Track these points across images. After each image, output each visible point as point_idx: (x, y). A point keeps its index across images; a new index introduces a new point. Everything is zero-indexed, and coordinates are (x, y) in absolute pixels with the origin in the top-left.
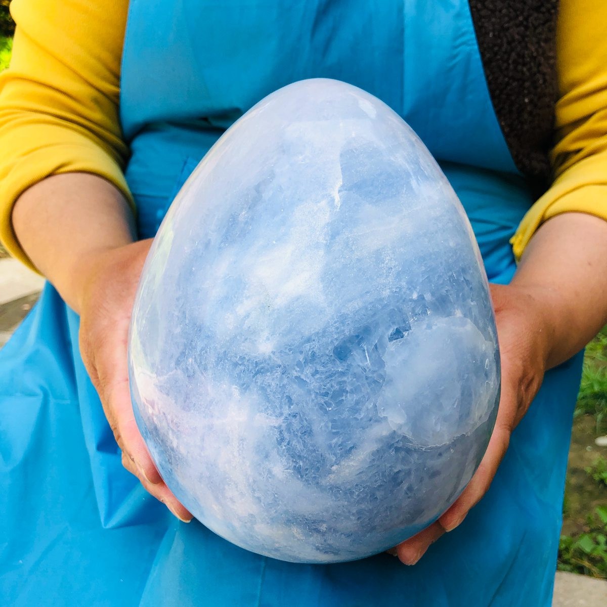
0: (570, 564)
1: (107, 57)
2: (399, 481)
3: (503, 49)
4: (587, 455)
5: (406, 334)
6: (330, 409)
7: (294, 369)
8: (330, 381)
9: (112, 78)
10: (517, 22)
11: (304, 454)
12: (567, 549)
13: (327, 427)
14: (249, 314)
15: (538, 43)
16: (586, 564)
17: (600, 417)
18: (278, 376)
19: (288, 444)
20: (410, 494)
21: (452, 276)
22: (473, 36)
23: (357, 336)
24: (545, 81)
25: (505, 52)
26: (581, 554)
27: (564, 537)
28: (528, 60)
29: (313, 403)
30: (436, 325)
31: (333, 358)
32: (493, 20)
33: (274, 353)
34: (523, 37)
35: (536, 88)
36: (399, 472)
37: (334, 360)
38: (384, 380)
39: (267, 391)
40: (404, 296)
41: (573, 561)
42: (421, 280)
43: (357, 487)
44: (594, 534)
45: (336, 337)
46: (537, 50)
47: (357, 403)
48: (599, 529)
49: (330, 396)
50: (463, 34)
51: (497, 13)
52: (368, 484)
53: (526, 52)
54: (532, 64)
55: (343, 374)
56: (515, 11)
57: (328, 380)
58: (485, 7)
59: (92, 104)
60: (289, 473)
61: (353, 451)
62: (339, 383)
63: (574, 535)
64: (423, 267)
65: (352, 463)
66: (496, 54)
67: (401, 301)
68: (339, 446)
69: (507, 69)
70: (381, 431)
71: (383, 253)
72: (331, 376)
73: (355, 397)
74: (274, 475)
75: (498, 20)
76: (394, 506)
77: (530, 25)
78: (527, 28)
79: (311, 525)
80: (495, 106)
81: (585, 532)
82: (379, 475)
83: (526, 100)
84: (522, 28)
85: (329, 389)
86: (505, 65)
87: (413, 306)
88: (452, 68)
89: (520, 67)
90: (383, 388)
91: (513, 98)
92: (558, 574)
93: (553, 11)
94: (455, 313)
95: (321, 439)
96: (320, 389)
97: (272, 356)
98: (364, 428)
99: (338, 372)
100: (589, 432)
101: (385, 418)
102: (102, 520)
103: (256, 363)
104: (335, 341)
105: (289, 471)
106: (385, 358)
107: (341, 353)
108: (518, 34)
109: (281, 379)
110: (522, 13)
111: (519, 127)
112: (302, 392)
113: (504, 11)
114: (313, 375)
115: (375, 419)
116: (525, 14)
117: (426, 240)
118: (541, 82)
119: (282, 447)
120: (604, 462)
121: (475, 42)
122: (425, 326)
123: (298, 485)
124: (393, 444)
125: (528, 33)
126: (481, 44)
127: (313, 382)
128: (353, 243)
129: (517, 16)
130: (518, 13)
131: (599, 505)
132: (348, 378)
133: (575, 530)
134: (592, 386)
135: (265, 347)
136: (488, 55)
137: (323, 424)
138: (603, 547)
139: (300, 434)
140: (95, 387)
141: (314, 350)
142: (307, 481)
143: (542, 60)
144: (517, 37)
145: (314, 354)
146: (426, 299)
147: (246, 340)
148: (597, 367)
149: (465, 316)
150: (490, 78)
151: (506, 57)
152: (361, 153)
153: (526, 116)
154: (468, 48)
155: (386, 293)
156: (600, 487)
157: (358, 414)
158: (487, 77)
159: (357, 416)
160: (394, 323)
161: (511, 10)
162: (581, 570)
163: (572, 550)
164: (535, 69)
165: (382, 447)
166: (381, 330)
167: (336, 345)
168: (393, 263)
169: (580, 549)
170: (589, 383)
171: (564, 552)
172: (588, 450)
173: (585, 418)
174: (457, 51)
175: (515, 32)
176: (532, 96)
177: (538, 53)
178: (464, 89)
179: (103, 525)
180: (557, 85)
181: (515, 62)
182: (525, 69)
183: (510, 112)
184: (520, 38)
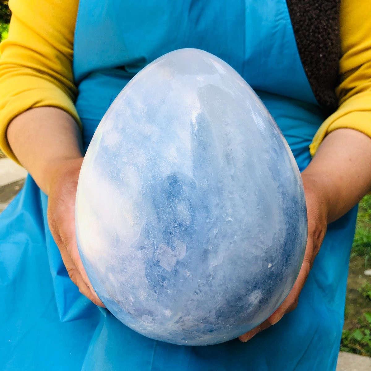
0: (348, 347)
1: (65, 31)
3: (306, 23)
4: (359, 281)
9: (68, 44)
10: (315, 7)
12: (346, 338)
15: (328, 20)
16: (358, 347)
17: (367, 257)
22: (288, 14)
24: (332, 44)
25: (307, 25)
26: (355, 341)
27: (344, 331)
28: (322, 30)
32: (300, 5)
34: (319, 16)
35: (326, 48)
41: (350, 345)
44: (363, 329)
46: (327, 25)
48: (366, 326)
50: (281, 13)
51: (302, 1)
53: (320, 26)
54: (324, 33)
59: (56, 60)
63: (350, 330)
66: (301, 26)
69: (309, 35)
75: (303, 6)
77: (323, 9)
78: (321, 11)
80: (302, 59)
81: (357, 328)
83: (321, 55)
84: (317, 11)
86: (308, 33)
88: (275, 33)
89: (316, 35)
91: (313, 54)
92: (340, 354)
100: (361, 266)
102: (61, 317)
108: (315, 14)
110: (317, 2)
111: (317, 72)
116: (320, 2)
118: (330, 44)
120: (369, 285)
121: (289, 18)
125: (322, 14)
126: (292, 20)
129: (315, 4)
130: (315, 2)
131: (366, 311)
133: (351, 326)
134: (362, 239)
136: (297, 27)
138: (368, 337)
140: (58, 245)
143: (330, 30)
144: (314, 16)
148: (366, 227)
150: (298, 41)
151: (308, 28)
153: (321, 66)
154: (284, 22)
156: (367, 301)
158: (296, 40)
162: (354, 351)
163: (349, 339)
164: (326, 36)
169: (354, 338)
170: (361, 237)
171: (344, 340)
172: (360, 278)
173: (358, 258)
174: (277, 23)
175: (314, 13)
176: (324, 53)
177: (328, 26)
178: (282, 46)
179: (61, 320)
180: (340, 47)
181: (314, 32)
182: (320, 36)
183: (311, 62)
184: (316, 17)
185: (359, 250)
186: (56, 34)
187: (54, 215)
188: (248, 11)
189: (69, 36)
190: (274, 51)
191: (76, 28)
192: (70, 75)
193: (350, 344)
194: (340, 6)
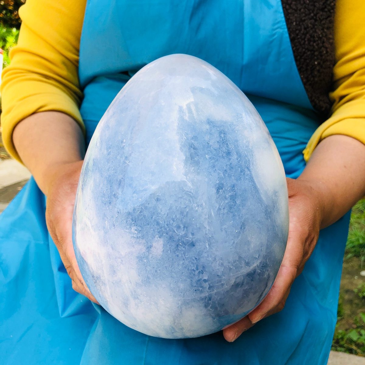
0: (344, 347)
1: (72, 38)
3: (302, 32)
4: (355, 282)
9: (74, 51)
10: (310, 17)
12: (342, 338)
15: (323, 29)
16: (354, 347)
17: (363, 258)
22: (285, 23)
24: (327, 52)
25: (303, 34)
26: (351, 341)
27: (340, 331)
28: (317, 39)
32: (296, 15)
34: (314, 25)
35: (321, 56)
41: (346, 345)
44: (359, 330)
46: (322, 33)
48: (362, 327)
50: (278, 23)
51: (298, 11)
53: (315, 34)
54: (319, 42)
56: (309, 10)
58: (291, 8)
59: (62, 66)
63: (346, 330)
66: (297, 35)
69: (304, 44)
75: (299, 15)
77: (318, 19)
78: (316, 20)
80: (297, 66)
81: (353, 328)
83: (316, 63)
84: (313, 21)
86: (303, 41)
88: (272, 42)
89: (312, 43)
91: (308, 61)
93: (332, 11)
100: (357, 268)
102: (60, 312)
108: (310, 23)
110: (313, 12)
111: (312, 79)
113: (302, 10)
116: (315, 12)
118: (324, 52)
121: (285, 27)
125: (317, 23)
126: (289, 29)
129: (310, 14)
130: (311, 11)
131: (362, 312)
133: (347, 327)
134: (358, 240)
136: (292, 36)
138: (364, 337)
143: (325, 39)
144: (310, 25)
148: (362, 228)
150: (294, 49)
151: (303, 37)
153: (316, 73)
154: (281, 31)
156: (363, 301)
158: (293, 48)
161: (306, 10)
162: (351, 351)
163: (345, 339)
164: (321, 45)
169: (350, 338)
170: (357, 238)
171: (340, 340)
172: (356, 279)
173: (354, 259)
174: (274, 32)
175: (309, 23)
176: (319, 61)
177: (323, 35)
178: (279, 54)
179: (60, 315)
180: (334, 55)
181: (309, 40)
182: (315, 44)
183: (307, 70)
184: (312, 26)
185: (355, 251)
186: (63, 41)
187: (51, 215)
188: (246, 21)
189: (75, 43)
190: (271, 59)
191: (82, 35)
192: (76, 81)
193: (346, 344)
194: (334, 16)
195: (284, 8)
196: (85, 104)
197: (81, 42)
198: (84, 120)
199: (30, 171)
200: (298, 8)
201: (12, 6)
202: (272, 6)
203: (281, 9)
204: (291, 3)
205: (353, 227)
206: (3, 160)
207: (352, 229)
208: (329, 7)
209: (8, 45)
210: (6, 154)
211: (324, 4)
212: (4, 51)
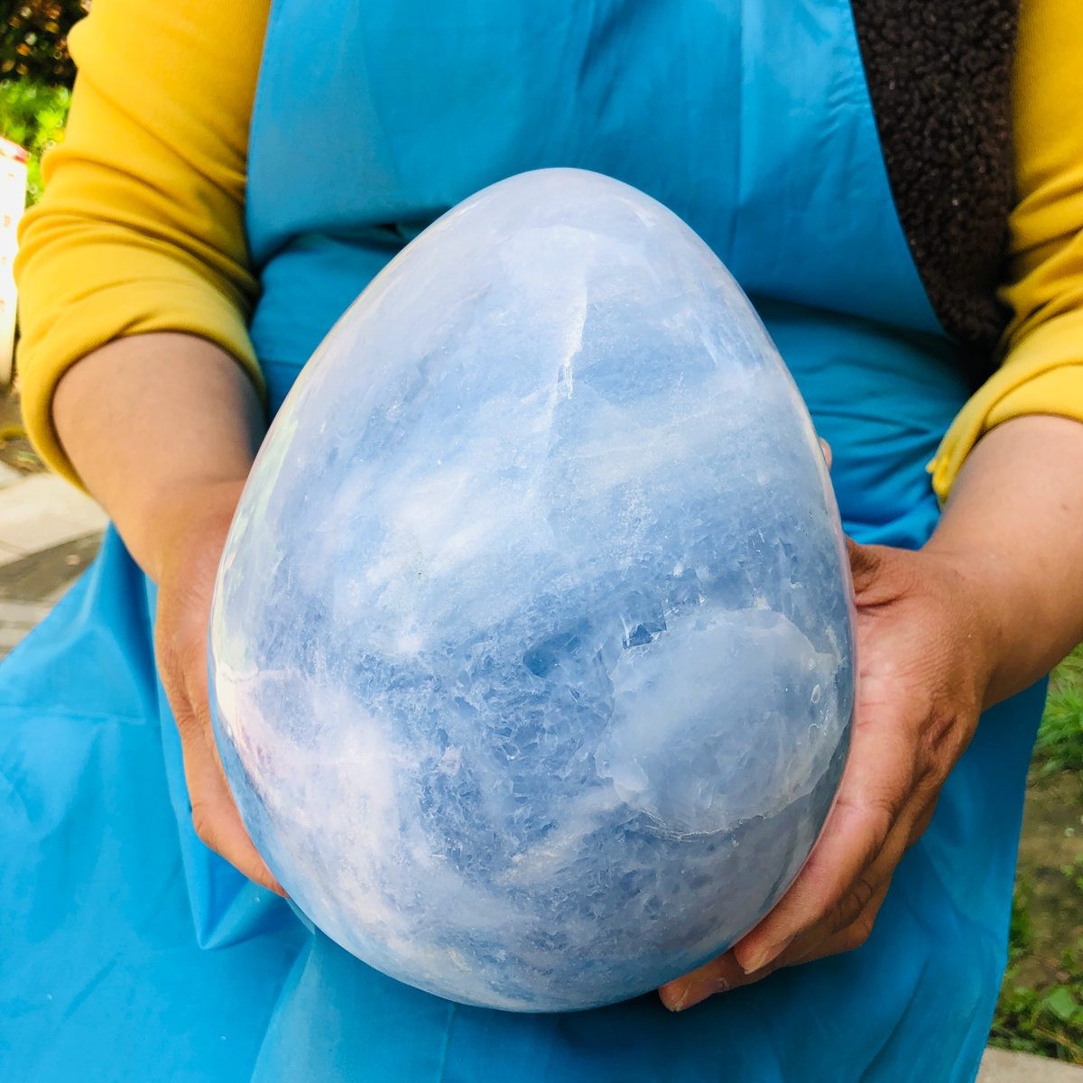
0: (1032, 1038)
1: (225, 122)
2: (634, 888)
3: (914, 111)
4: (1065, 845)
5: (655, 636)
6: (513, 758)
7: (455, 685)
8: (515, 709)
9: (233, 159)
10: (940, 65)
11: (465, 830)
12: (1027, 1012)
13: (505, 786)
14: (387, 584)
15: (977, 101)
16: (1061, 1038)
18: (428, 695)
19: (439, 811)
20: (654, 913)
21: (756, 537)
22: (863, 86)
23: (568, 635)
24: (990, 169)
25: (918, 117)
26: (1052, 1021)
27: (1021, 991)
28: (959, 130)
29: (484, 746)
30: (715, 623)
31: (521, 671)
32: (897, 60)
33: (422, 654)
34: (950, 91)
35: (972, 181)
36: (634, 873)
37: (524, 674)
38: (610, 716)
39: (407, 718)
40: (658, 570)
41: (1037, 1033)
42: (692, 543)
43: (556, 894)
44: (1077, 986)
45: (530, 634)
46: (974, 114)
47: (560, 750)
49: (513, 736)
50: (845, 84)
51: (904, 49)
52: (577, 890)
53: (955, 118)
54: (966, 139)
55: (539, 699)
56: (936, 44)
57: (512, 709)
58: (882, 37)
59: (196, 204)
60: (440, 859)
61: (550, 832)
62: (532, 715)
63: (1039, 987)
64: (699, 520)
65: (547, 853)
66: (900, 119)
67: (652, 578)
68: (527, 821)
69: (920, 145)
70: (602, 801)
71: (627, 492)
72: (516, 701)
73: (557, 741)
74: (414, 861)
75: (905, 61)
76: (626, 930)
77: (963, 70)
78: (957, 75)
79: (479, 948)
80: (900, 210)
81: (1060, 982)
82: (595, 876)
83: (955, 202)
84: (948, 76)
85: (512, 723)
86: (917, 138)
87: (673, 588)
88: (823, 143)
89: (943, 144)
90: (609, 728)
91: (931, 197)
93: (1005, 46)
94: (755, 603)
95: (494, 807)
96: (497, 720)
97: (420, 659)
98: (569, 794)
99: (527, 696)
100: (1071, 802)
101: (609, 781)
102: (198, 935)
103: (393, 669)
104: (527, 642)
105: (440, 856)
106: (615, 676)
107: (538, 663)
108: (941, 84)
109: (432, 700)
110: (948, 50)
111: (942, 249)
112: (467, 725)
113: (916, 45)
114: (486, 698)
115: (590, 781)
116: (954, 51)
117: (712, 471)
118: (982, 170)
119: (428, 815)
121: (866, 96)
122: (691, 625)
123: (454, 882)
124: (621, 827)
125: (958, 84)
126: (875, 102)
127: (485, 710)
128: (575, 472)
129: (940, 54)
130: (942, 48)
132: (547, 707)
133: (1042, 978)
134: (1076, 720)
135: (408, 644)
136: (886, 121)
137: (499, 782)
139: (459, 797)
141: (491, 654)
142: (470, 875)
143: (984, 132)
144: (938, 89)
145: (489, 662)
146: (699, 576)
147: (379, 628)
149: (776, 608)
150: (890, 161)
151: (918, 125)
152: (609, 313)
153: (954, 231)
154: (853, 108)
155: (625, 563)
157: (560, 770)
158: (886, 158)
159: (558, 773)
160: (635, 616)
161: (929, 44)
162: (1051, 1050)
163: (1035, 1015)
164: (971, 148)
165: (602, 829)
166: (610, 628)
167: (529, 648)
168: (644, 511)
169: (1050, 1012)
170: (1072, 714)
171: (1020, 1018)
172: (1069, 835)
173: (1064, 777)
174: (834, 111)
175: (935, 83)
176: (966, 195)
177: (977, 120)
178: (845, 179)
179: (200, 942)
180: (1013, 177)
182: (952, 147)
183: (927, 222)
184: (944, 92)
185: (1067, 753)
186: (200, 129)
187: (174, 638)
189: (235, 137)
192: (237, 247)
193: (1037, 1030)
194: (1012, 61)
195: (862, 38)
196: (265, 314)
197: (254, 133)
198: (262, 362)
199: (104, 507)
200: (905, 40)
201: (54, 21)
202: (827, 35)
203: (852, 43)
204: (883, 25)
205: (1060, 682)
206: (25, 475)
207: (1059, 689)
208: (998, 36)
209: (41, 138)
210: (34, 458)
211: (980, 25)
212: (30, 154)
